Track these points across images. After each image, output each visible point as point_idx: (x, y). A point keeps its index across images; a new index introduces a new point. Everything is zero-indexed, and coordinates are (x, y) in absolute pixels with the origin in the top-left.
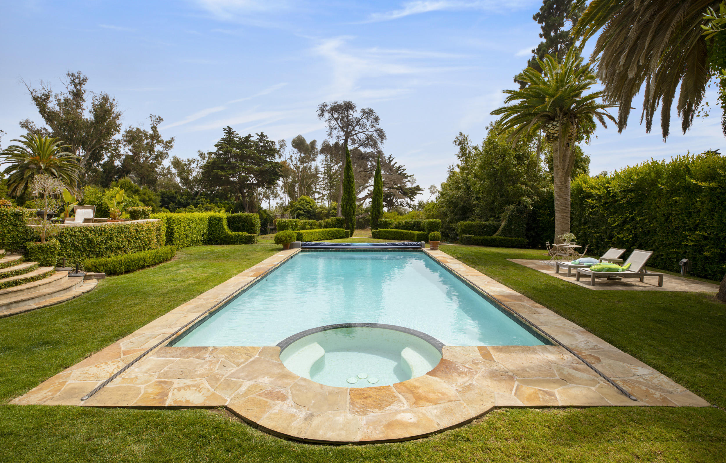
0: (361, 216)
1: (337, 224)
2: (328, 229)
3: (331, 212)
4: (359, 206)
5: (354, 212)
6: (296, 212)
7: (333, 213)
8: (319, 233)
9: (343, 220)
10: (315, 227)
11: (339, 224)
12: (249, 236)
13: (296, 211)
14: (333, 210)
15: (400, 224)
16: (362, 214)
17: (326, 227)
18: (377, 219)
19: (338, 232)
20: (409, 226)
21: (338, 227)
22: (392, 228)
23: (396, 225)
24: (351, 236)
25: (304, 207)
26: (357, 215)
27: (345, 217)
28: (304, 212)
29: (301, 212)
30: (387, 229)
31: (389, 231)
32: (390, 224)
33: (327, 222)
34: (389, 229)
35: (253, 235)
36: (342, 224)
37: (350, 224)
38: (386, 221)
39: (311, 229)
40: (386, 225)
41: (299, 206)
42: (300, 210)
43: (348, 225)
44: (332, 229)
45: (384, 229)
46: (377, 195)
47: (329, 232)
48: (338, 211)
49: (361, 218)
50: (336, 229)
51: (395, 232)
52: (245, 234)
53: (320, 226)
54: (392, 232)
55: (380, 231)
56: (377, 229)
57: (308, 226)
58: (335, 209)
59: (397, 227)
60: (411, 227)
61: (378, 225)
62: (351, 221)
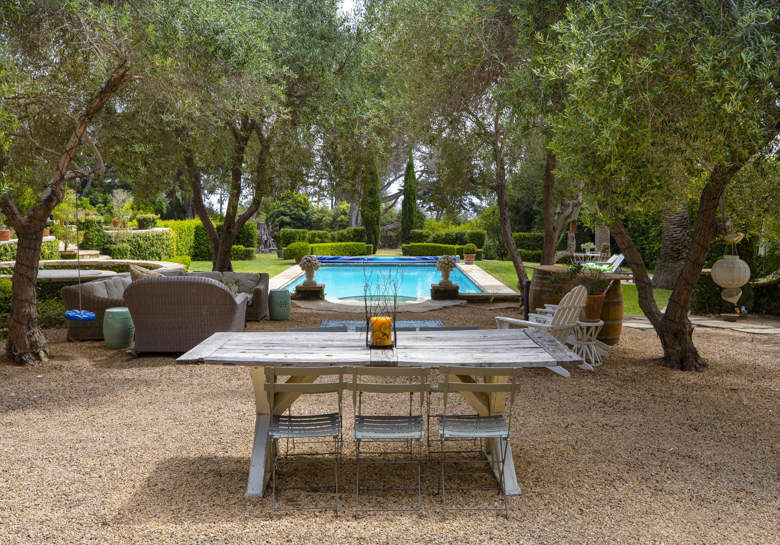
0: (391, 227)
1: (355, 236)
2: (343, 244)
3: (339, 219)
4: (386, 210)
5: (378, 221)
6: (277, 220)
7: (342, 221)
8: (333, 248)
9: (362, 231)
10: (326, 240)
11: (358, 236)
12: (247, 251)
13: (277, 216)
14: (342, 216)
15: (438, 236)
16: (392, 223)
17: (340, 240)
18: (409, 230)
19: (357, 246)
20: (450, 239)
21: (356, 241)
22: (429, 242)
23: (434, 238)
24: (374, 253)
25: (291, 211)
26: (384, 225)
27: (366, 226)
28: (291, 218)
29: (287, 219)
30: (421, 244)
31: (424, 246)
32: (427, 237)
33: (341, 234)
34: (425, 244)
35: (251, 248)
36: (362, 237)
37: (373, 236)
38: (421, 233)
39: (321, 242)
40: (420, 238)
41: (282, 209)
42: (285, 215)
43: (370, 238)
44: (348, 243)
45: (418, 244)
46: (409, 198)
47: (345, 246)
48: (350, 218)
49: (390, 230)
50: (353, 243)
51: (432, 247)
52: (242, 247)
53: (333, 239)
54: (428, 247)
55: (412, 246)
56: (409, 243)
57: (317, 239)
58: (345, 213)
59: (435, 241)
60: (452, 240)
61: (410, 238)
62: (374, 232)
